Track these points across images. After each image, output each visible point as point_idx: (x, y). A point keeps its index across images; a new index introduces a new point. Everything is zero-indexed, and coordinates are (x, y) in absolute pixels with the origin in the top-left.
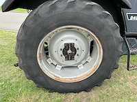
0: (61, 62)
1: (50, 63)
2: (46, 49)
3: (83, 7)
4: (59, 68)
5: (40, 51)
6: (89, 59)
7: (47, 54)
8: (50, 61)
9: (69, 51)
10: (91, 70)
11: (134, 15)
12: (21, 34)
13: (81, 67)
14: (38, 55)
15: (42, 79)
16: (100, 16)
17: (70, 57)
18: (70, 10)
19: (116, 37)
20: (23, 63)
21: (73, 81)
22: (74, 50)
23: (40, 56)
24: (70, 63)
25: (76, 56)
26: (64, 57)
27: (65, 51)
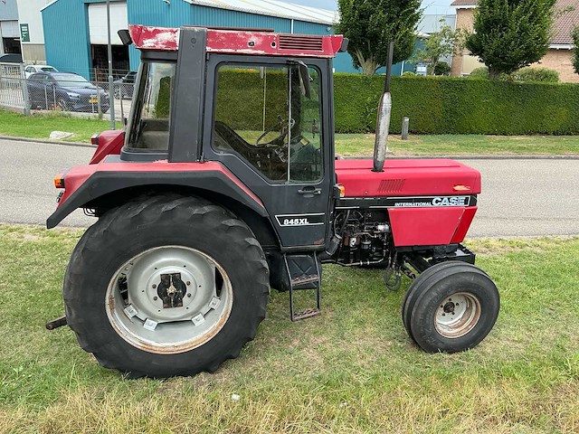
0: (156, 313)
1: (130, 316)
2: (122, 285)
3: (188, 217)
4: (151, 325)
5: (111, 291)
6: (215, 302)
7: (125, 296)
8: (131, 311)
9: (171, 289)
10: (216, 324)
11: (289, 219)
12: (78, 263)
13: (199, 321)
14: (107, 301)
15: (114, 349)
16: (217, 230)
17: (173, 301)
18: (166, 223)
19: (250, 262)
20: (78, 317)
21: (181, 350)
22: (182, 286)
23: (111, 303)
24: (175, 313)
25: (185, 299)
26: (160, 301)
27: (162, 290)
